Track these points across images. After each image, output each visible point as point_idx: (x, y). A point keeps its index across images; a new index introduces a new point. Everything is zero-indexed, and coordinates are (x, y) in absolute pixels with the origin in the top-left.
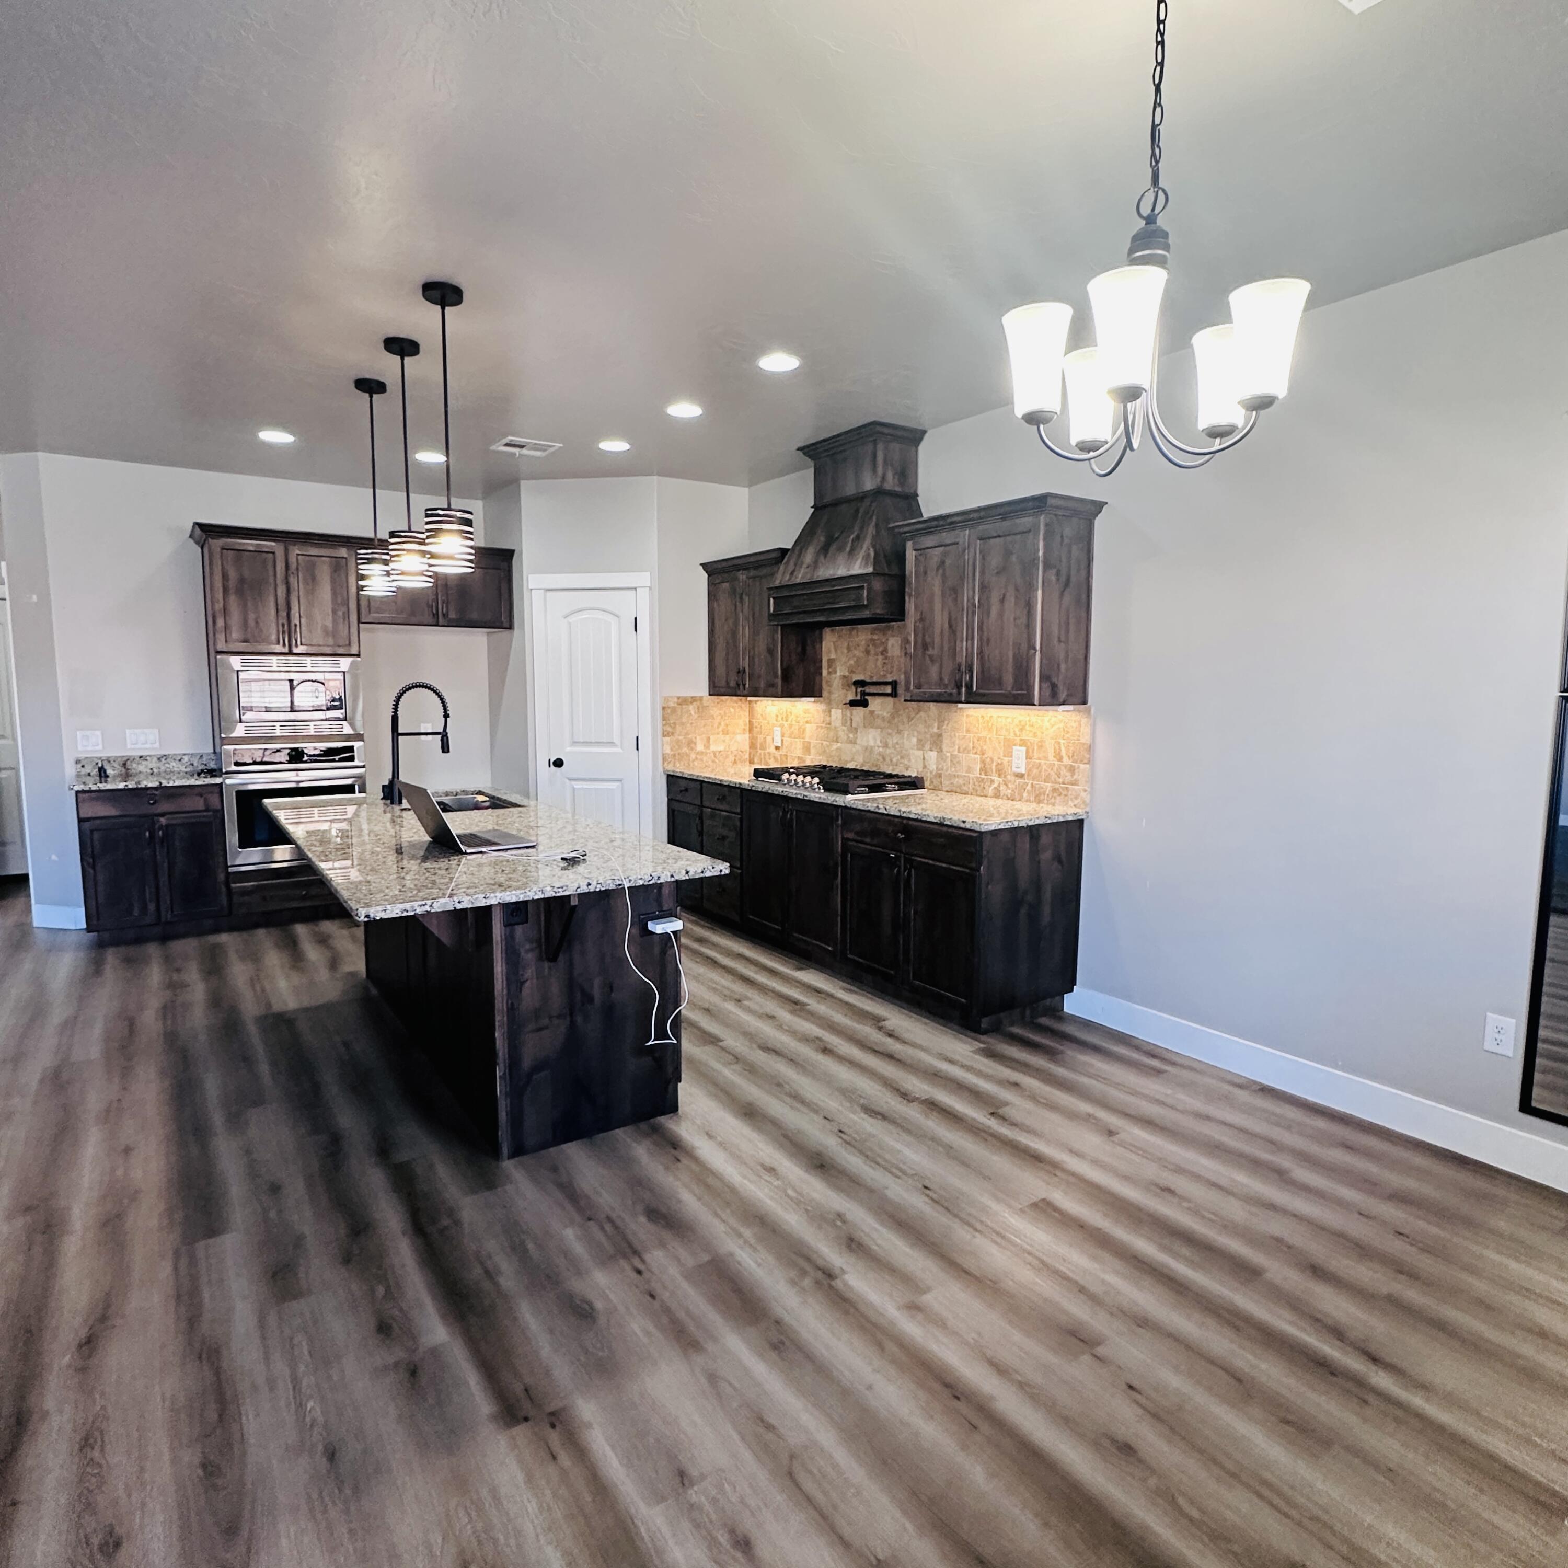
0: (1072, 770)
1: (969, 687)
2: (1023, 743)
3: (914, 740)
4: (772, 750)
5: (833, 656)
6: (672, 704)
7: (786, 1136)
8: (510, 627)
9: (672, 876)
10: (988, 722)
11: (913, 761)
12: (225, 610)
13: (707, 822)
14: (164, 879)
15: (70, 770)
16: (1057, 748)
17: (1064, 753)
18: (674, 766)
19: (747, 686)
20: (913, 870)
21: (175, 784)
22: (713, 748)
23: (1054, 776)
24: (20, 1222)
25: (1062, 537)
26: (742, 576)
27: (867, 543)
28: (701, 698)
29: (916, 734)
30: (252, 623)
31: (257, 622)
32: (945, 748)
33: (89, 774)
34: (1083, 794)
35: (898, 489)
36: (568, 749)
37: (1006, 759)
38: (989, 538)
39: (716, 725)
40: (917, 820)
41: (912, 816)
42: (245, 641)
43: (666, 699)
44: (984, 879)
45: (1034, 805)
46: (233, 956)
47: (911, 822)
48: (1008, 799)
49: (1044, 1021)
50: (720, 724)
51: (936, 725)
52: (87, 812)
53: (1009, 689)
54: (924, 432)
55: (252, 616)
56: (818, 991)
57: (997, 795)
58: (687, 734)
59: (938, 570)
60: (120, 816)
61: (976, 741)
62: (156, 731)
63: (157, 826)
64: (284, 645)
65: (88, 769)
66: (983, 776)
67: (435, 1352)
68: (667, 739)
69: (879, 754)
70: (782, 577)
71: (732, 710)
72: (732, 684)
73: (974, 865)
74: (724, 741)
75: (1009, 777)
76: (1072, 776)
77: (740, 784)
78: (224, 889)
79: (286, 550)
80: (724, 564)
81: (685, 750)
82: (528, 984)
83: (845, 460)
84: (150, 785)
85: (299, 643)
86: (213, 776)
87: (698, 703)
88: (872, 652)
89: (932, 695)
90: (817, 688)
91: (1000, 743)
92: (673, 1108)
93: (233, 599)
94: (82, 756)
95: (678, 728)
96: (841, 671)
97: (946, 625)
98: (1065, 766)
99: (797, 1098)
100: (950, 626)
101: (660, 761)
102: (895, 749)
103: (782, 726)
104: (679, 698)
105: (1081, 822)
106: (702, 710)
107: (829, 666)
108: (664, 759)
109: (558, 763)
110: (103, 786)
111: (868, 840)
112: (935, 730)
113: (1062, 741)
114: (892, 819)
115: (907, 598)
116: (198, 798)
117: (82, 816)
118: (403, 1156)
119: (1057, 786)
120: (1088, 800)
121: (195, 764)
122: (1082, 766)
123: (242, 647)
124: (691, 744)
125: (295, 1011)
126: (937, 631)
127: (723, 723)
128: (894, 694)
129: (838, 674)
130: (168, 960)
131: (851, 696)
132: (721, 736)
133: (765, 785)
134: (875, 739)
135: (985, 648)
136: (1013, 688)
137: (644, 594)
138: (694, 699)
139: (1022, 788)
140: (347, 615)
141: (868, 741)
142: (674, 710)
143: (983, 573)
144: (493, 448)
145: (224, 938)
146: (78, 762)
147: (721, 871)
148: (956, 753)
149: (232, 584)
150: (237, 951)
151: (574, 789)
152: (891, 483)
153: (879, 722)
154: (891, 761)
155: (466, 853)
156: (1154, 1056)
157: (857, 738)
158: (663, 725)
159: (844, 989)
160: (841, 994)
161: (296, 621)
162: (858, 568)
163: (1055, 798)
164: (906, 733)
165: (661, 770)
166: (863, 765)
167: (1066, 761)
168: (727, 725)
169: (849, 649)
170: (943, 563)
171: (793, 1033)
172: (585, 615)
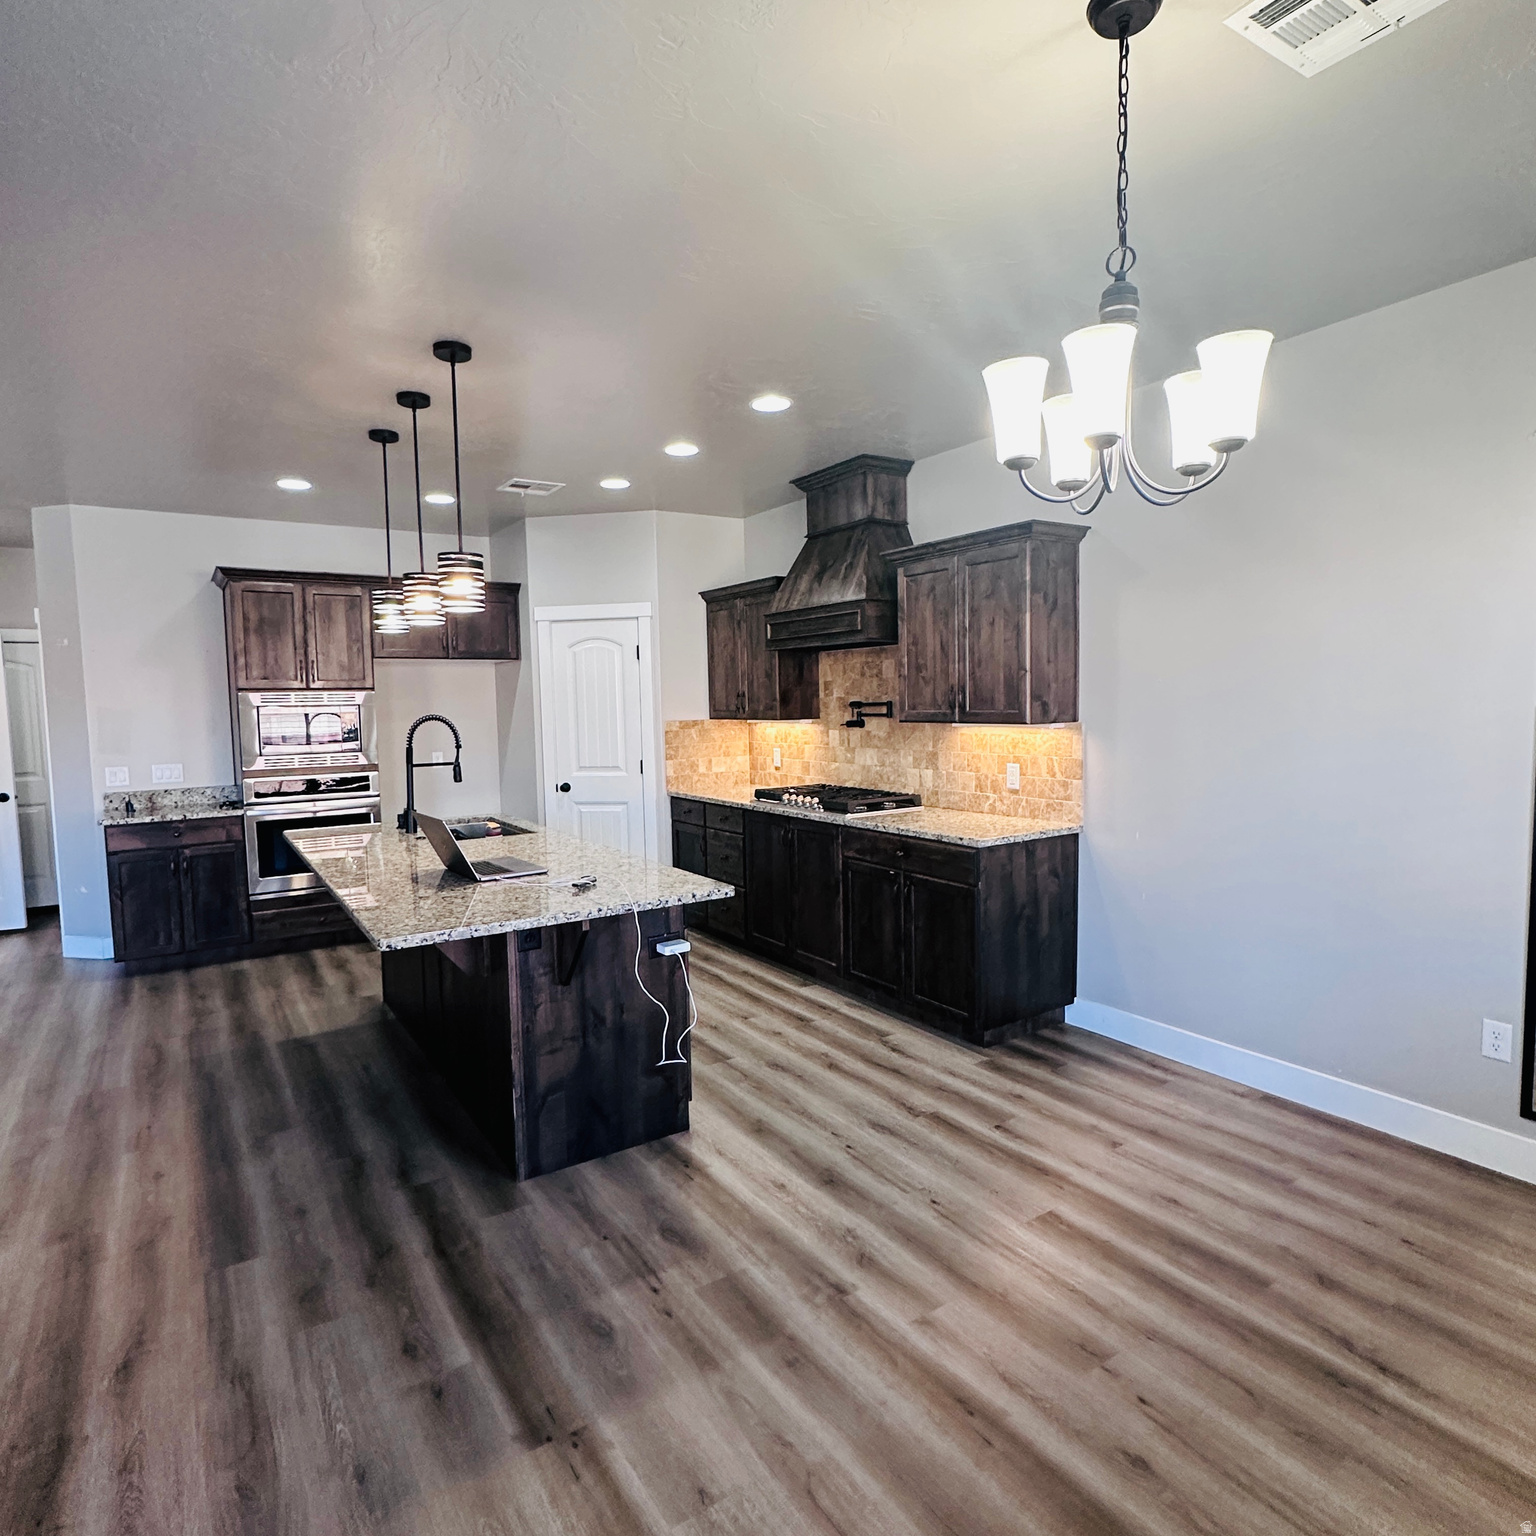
0: (1065, 785)
1: (962, 707)
2: (1017, 760)
3: (911, 759)
4: (773, 770)
5: (829, 679)
6: (675, 729)
7: (795, 1153)
8: (518, 658)
9: (679, 900)
10: (982, 740)
11: (910, 779)
12: (246, 651)
13: (710, 841)
14: (188, 909)
15: (99, 806)
16: (1050, 764)
17: (1056, 769)
18: (677, 788)
19: (747, 709)
20: (913, 888)
21: (199, 817)
22: (715, 769)
23: (1047, 792)
24: (56, 1249)
25: (1048, 561)
26: (739, 603)
27: (859, 571)
28: (702, 722)
29: (912, 753)
30: (271, 661)
31: (276, 660)
32: (940, 765)
33: (117, 809)
34: (1077, 809)
35: (888, 518)
36: (575, 774)
37: (1001, 776)
38: (979, 564)
39: (717, 748)
40: (915, 838)
41: (911, 834)
42: (265, 678)
43: (669, 724)
44: (983, 896)
45: (1029, 821)
46: (254, 983)
47: (909, 840)
48: (1004, 814)
49: (1047, 1033)
50: (721, 747)
51: (931, 744)
52: (115, 846)
53: (1002, 708)
54: (912, 463)
55: (271, 654)
56: (823, 1007)
57: (993, 811)
58: (689, 757)
59: (928, 596)
60: (148, 849)
61: (970, 759)
62: (180, 766)
63: (181, 859)
64: (302, 681)
65: (115, 804)
66: (979, 793)
67: (460, 1374)
68: (670, 762)
69: (877, 772)
70: (778, 604)
71: (733, 733)
72: (733, 708)
73: (971, 881)
74: (725, 763)
75: (1004, 793)
76: (1066, 791)
77: (742, 805)
78: (245, 917)
79: (303, 590)
80: (724, 593)
81: (687, 772)
82: (541, 1007)
83: (836, 492)
84: (175, 818)
85: (316, 678)
86: (234, 808)
87: (700, 726)
88: (868, 674)
89: (926, 715)
90: (814, 711)
91: (993, 760)
92: (684, 1126)
93: (253, 638)
94: (110, 791)
95: (681, 751)
96: (837, 693)
97: (938, 647)
98: (1059, 782)
99: (804, 1114)
100: (942, 648)
101: (664, 784)
102: (892, 767)
103: (781, 747)
104: (681, 722)
105: (1076, 836)
106: (704, 732)
107: (826, 689)
108: (668, 782)
109: (566, 788)
110: (130, 821)
111: (868, 858)
112: (931, 749)
113: (1055, 758)
114: (892, 837)
115: (899, 623)
116: (221, 830)
117: (110, 850)
118: (424, 1178)
119: (1051, 801)
120: (1081, 814)
121: (217, 796)
122: (1074, 781)
123: (263, 684)
124: (693, 766)
125: (314, 1036)
126: (930, 655)
127: (724, 745)
128: (889, 715)
129: (835, 696)
130: (192, 988)
131: (848, 717)
132: (722, 758)
133: (767, 806)
134: (872, 758)
135: (977, 670)
136: (1005, 708)
137: (645, 624)
138: (695, 723)
139: (1018, 803)
140: (361, 650)
141: (865, 760)
142: (677, 734)
143: (972, 597)
144: (500, 488)
145: (246, 965)
146: (106, 797)
147: (726, 894)
148: (951, 770)
149: (252, 625)
150: (258, 978)
151: (581, 812)
152: (881, 513)
153: (876, 741)
154: (889, 779)
155: (480, 881)
156: (1155, 1066)
157: (854, 758)
158: (667, 749)
159: (848, 1004)
160: (845, 1010)
161: (312, 657)
162: (851, 594)
163: (1049, 813)
164: (902, 752)
165: (665, 792)
166: (861, 784)
167: (1059, 776)
168: (728, 747)
169: (845, 672)
170: (933, 589)
171: (798, 1049)
172: (589, 645)
